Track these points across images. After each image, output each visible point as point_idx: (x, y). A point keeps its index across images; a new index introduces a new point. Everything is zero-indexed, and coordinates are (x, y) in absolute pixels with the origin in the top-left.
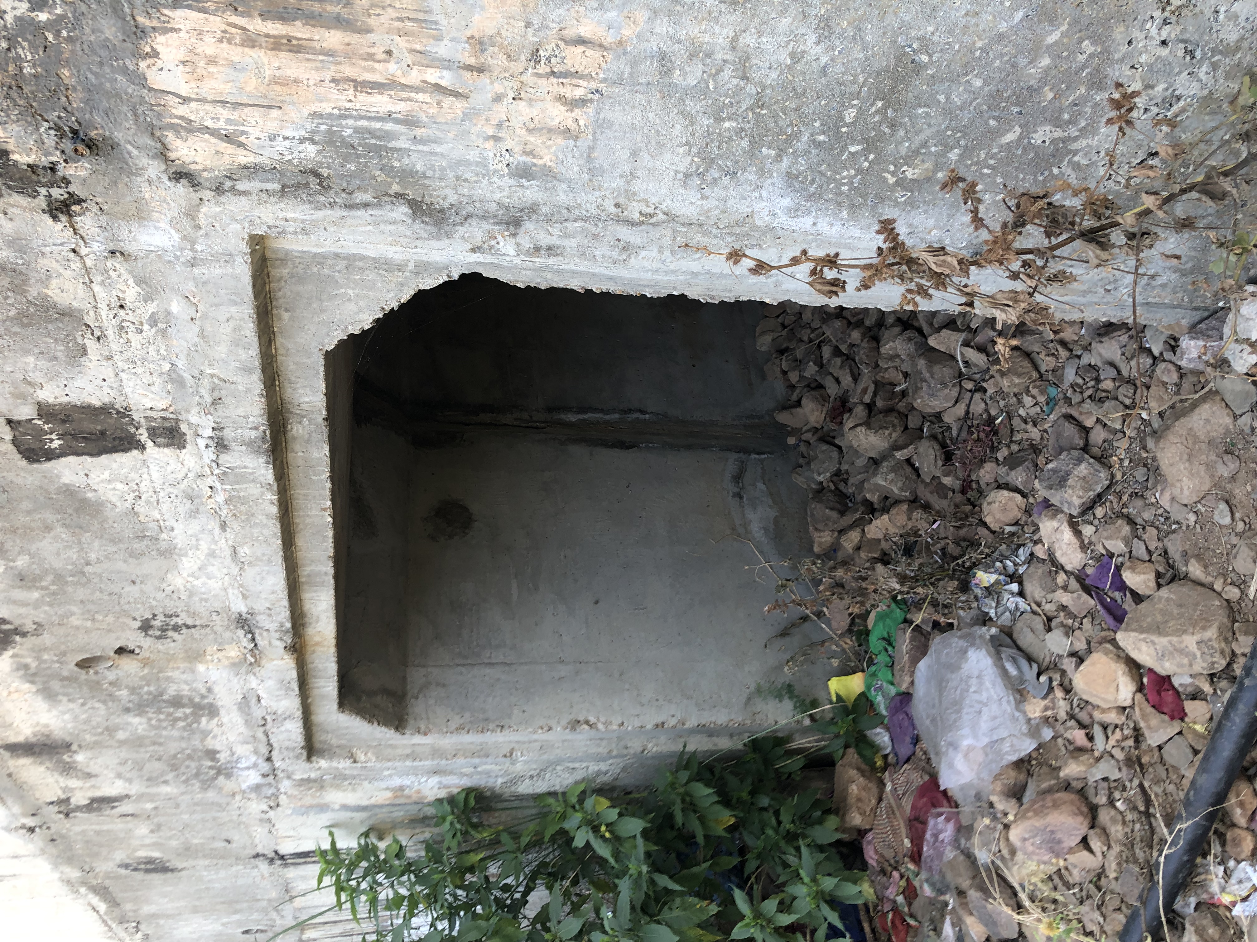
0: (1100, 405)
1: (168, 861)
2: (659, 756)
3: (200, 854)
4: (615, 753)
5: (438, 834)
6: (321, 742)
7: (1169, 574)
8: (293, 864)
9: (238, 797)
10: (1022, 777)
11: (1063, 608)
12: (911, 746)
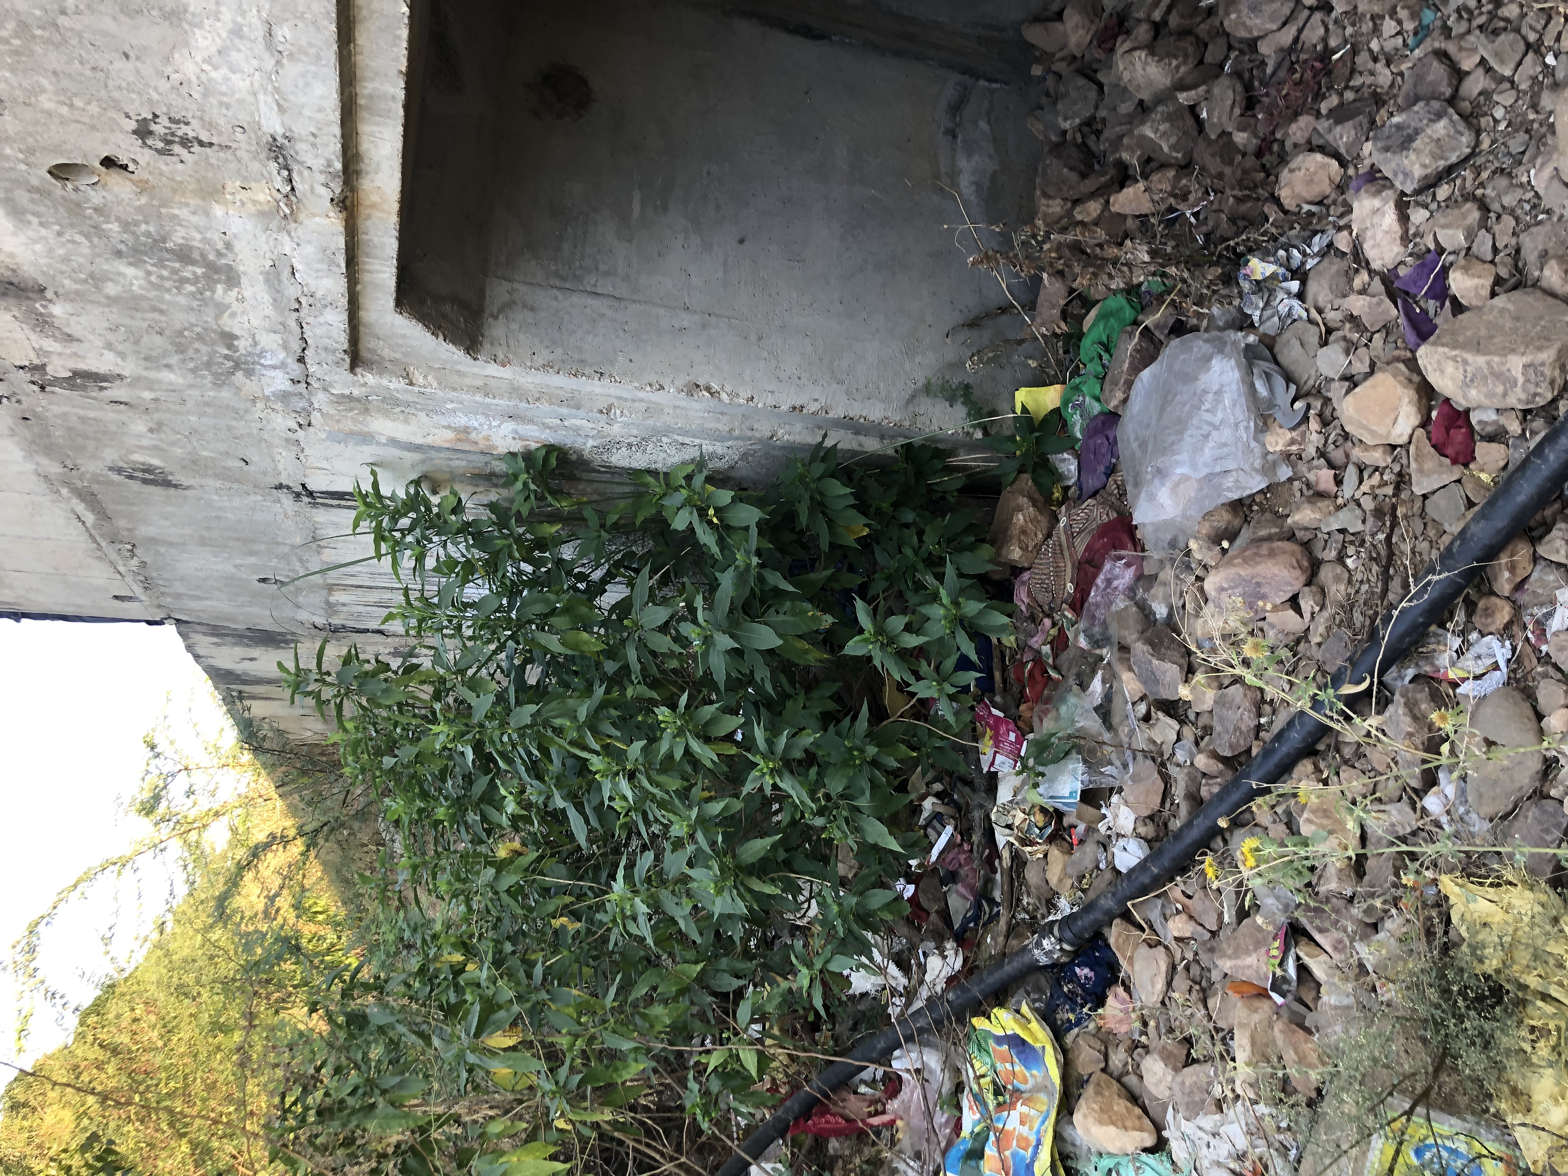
0: (1492, 37)
1: (171, 474)
2: (792, 448)
3: (210, 472)
4: (737, 433)
5: (506, 499)
6: (369, 350)
7: (1513, 280)
8: (323, 505)
9: (260, 405)
10: (1237, 522)
11: (1352, 319)
12: (1104, 478)
